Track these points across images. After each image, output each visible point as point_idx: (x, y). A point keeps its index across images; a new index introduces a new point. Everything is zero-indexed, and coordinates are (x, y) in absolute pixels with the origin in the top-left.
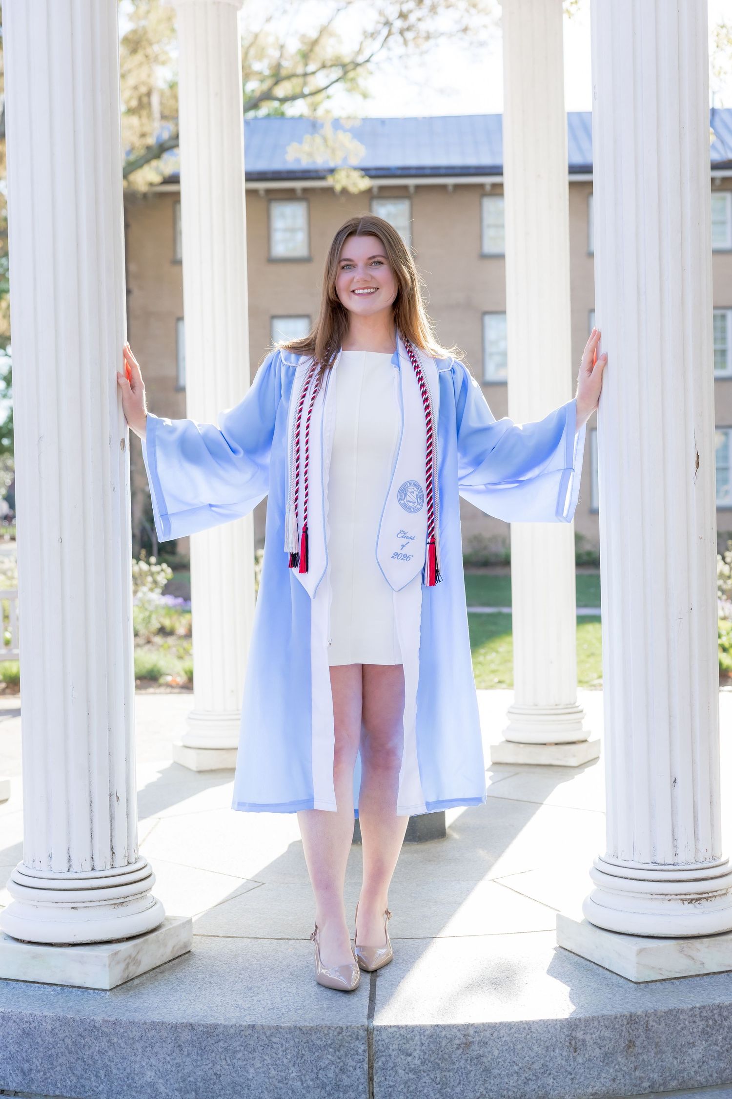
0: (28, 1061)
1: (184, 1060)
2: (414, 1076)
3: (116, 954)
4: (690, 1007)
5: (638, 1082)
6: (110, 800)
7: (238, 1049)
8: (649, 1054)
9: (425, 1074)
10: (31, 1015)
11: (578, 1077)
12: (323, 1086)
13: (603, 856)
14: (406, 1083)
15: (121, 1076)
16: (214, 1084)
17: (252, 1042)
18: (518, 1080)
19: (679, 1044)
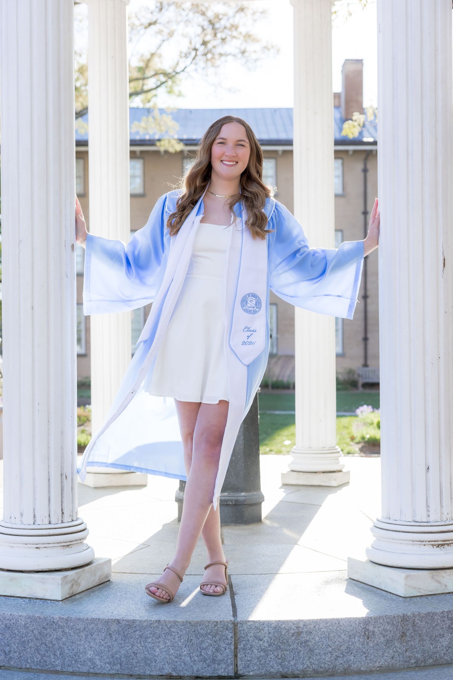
0: (8, 645)
1: (113, 643)
2: (264, 654)
3: (66, 577)
4: (441, 611)
5: (408, 659)
6: (61, 479)
7: (149, 636)
8: (415, 641)
9: (271, 653)
10: (11, 615)
11: (369, 656)
12: (205, 660)
13: (380, 518)
14: (258, 658)
15: (71, 654)
16: (133, 659)
17: (158, 632)
18: (331, 657)
19: (434, 635)
